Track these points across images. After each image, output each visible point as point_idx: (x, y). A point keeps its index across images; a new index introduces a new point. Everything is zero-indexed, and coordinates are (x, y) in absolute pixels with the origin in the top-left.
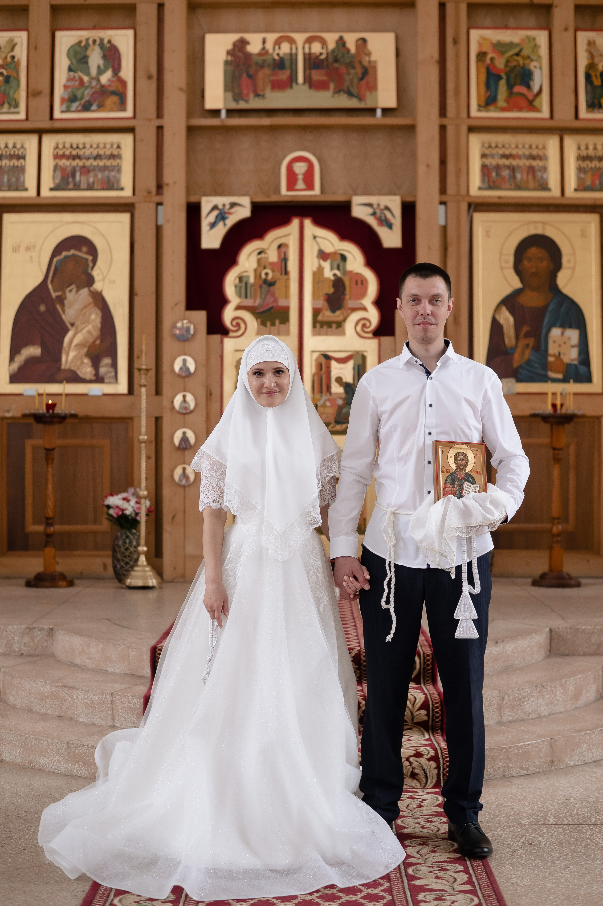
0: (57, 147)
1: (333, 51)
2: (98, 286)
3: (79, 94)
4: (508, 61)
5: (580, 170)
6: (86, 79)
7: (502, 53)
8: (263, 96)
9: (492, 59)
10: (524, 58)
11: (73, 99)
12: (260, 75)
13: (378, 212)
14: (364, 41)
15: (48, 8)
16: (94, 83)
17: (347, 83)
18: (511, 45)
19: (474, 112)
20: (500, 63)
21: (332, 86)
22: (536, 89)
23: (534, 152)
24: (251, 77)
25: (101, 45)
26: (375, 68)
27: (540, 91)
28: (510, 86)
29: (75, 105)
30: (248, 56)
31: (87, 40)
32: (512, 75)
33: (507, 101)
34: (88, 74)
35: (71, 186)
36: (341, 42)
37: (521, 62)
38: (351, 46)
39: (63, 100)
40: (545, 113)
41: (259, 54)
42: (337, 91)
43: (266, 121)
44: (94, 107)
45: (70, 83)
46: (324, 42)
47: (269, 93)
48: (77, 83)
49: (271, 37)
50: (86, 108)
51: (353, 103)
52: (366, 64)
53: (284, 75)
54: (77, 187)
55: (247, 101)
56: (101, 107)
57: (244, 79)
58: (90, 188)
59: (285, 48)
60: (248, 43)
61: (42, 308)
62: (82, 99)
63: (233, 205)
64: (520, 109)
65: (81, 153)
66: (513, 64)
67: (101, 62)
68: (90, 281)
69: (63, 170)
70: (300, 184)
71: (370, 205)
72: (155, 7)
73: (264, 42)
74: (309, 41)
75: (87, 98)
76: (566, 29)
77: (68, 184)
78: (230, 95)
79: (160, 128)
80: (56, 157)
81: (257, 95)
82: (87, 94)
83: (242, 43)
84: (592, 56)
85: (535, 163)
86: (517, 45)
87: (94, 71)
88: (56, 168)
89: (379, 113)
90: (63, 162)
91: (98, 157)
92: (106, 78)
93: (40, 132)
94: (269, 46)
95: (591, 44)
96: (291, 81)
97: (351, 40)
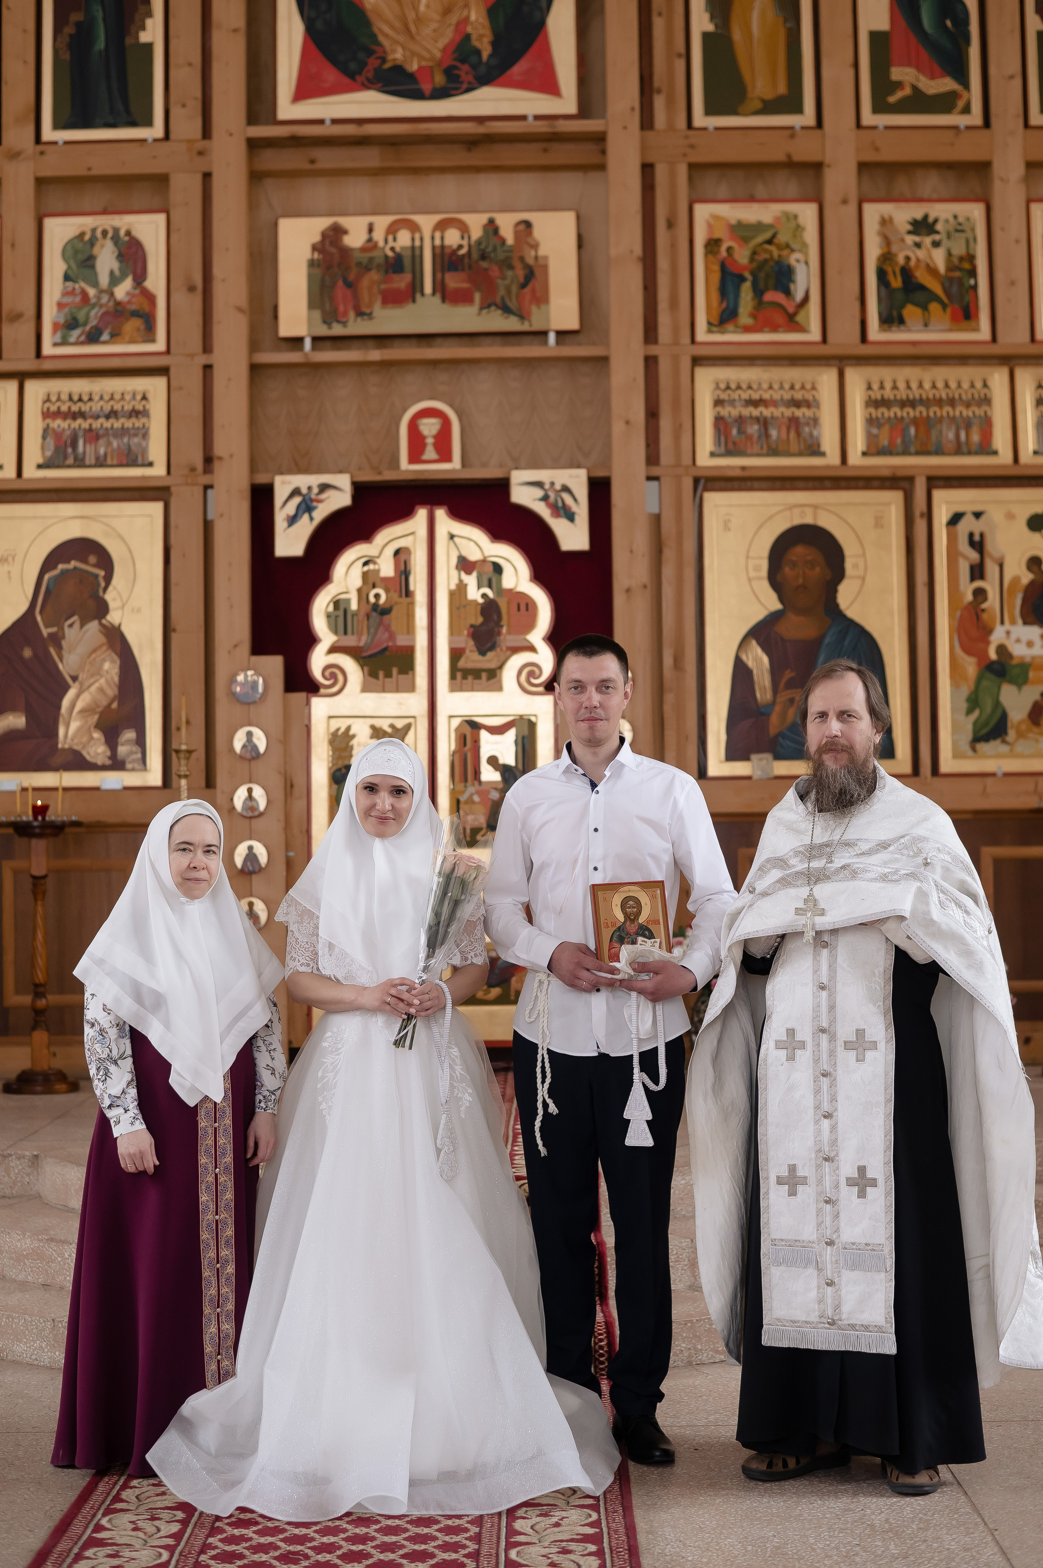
0: (48, 400)
1: (479, 242)
2: (114, 617)
3: (81, 316)
4: (754, 253)
5: (871, 421)
6: (92, 292)
7: (745, 240)
8: (370, 316)
9: (729, 249)
10: (780, 247)
11: (71, 324)
12: (365, 282)
13: (552, 495)
14: (528, 225)
15: (31, 183)
16: (105, 299)
17: (502, 292)
18: (759, 227)
19: (702, 335)
20: (742, 256)
21: (477, 297)
22: (799, 296)
23: (798, 396)
24: (349, 285)
25: (116, 239)
26: (545, 268)
27: (806, 299)
28: (758, 292)
29: (75, 334)
30: (345, 252)
31: (94, 230)
32: (762, 275)
33: (753, 315)
34: (95, 284)
35: (70, 461)
36: (492, 227)
37: (776, 254)
38: (508, 233)
39: (56, 327)
40: (815, 335)
41: (363, 249)
42: (486, 306)
43: (375, 355)
44: (105, 337)
45: (67, 300)
46: (464, 229)
47: (378, 310)
48: (78, 299)
49: (382, 222)
50: (93, 338)
51: (512, 324)
52: (530, 261)
53: (402, 282)
54: (80, 463)
55: (344, 324)
56: (115, 336)
57: (340, 289)
58: (100, 463)
59: (404, 239)
60: (345, 232)
61: (27, 653)
62: (85, 324)
63: (324, 487)
64: (774, 328)
65: (85, 408)
66: (763, 256)
67: (115, 265)
68: (102, 609)
69: (58, 435)
70: (430, 453)
71: (539, 484)
72: (198, 179)
73: (371, 229)
74: (442, 226)
75: (93, 322)
76: (845, 202)
77: (65, 457)
78: (317, 314)
79: (208, 368)
80: (47, 415)
81: (360, 314)
82: (95, 315)
83: (335, 233)
84: (887, 241)
85: (799, 413)
86: (769, 226)
87: (104, 280)
88: (46, 431)
89: (552, 337)
90: (58, 424)
91: (112, 414)
92: (123, 290)
93: (21, 377)
94: (379, 236)
95: (885, 222)
96: (414, 290)
97: (507, 224)
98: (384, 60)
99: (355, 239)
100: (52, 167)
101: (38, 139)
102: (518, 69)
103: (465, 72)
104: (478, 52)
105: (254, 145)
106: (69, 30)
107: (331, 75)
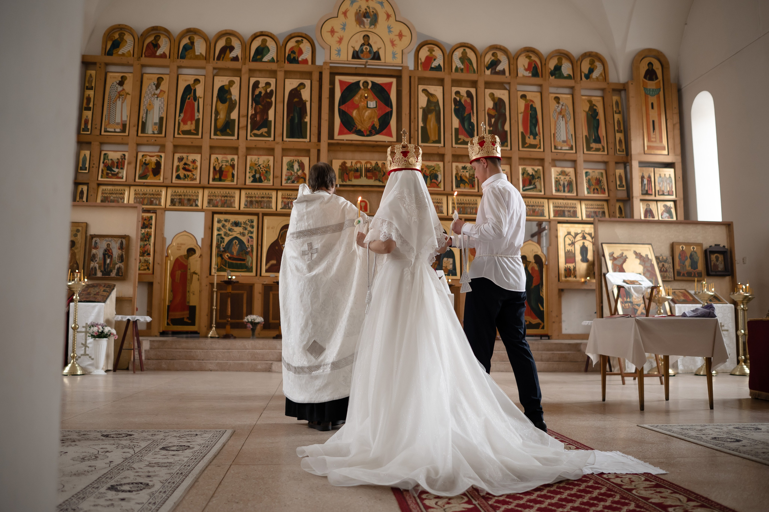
0: (283, 195)
1: (374, 167)
3: (290, 178)
4: (430, 172)
6: (293, 173)
7: (429, 169)
8: (351, 181)
9: (425, 171)
10: (435, 171)
11: (288, 179)
12: (350, 174)
14: (384, 164)
15: (281, 150)
16: (296, 174)
17: (379, 177)
18: (431, 166)
20: (428, 172)
21: (374, 178)
22: (439, 181)
23: (439, 201)
24: (347, 174)
25: (298, 162)
27: (441, 182)
28: (431, 180)
29: (289, 181)
30: (346, 167)
31: (293, 160)
32: (432, 176)
33: (430, 184)
34: (294, 171)
35: (287, 208)
36: (377, 164)
37: (435, 172)
38: (380, 165)
39: (285, 180)
40: (442, 189)
41: (350, 167)
42: (375, 180)
43: (352, 189)
44: (296, 182)
45: (287, 174)
46: (371, 164)
47: (353, 180)
48: (290, 174)
49: (354, 162)
50: (293, 182)
51: (380, 184)
52: (385, 171)
53: (358, 174)
55: (346, 182)
57: (345, 175)
59: (359, 165)
60: (346, 163)
61: (277, 248)
62: (291, 179)
64: (434, 187)
65: (291, 197)
66: (432, 173)
67: (298, 168)
69: (285, 202)
72: (316, 150)
73: (352, 163)
74: (366, 163)
75: (293, 179)
76: (449, 162)
77: (286, 207)
78: (340, 180)
80: (282, 198)
81: (349, 180)
82: (293, 178)
83: (344, 163)
84: (457, 171)
85: (439, 205)
86: (433, 166)
87: (295, 170)
88: (282, 202)
90: (285, 200)
92: (300, 173)
93: (277, 190)
94: (353, 164)
95: (457, 167)
96: (361, 176)
97: (380, 163)
98: (357, 128)
99: (348, 165)
100: (286, 146)
101: (283, 140)
102: (384, 131)
103: (373, 132)
104: (376, 128)
105: (329, 145)
106: (290, 118)
107: (346, 130)
